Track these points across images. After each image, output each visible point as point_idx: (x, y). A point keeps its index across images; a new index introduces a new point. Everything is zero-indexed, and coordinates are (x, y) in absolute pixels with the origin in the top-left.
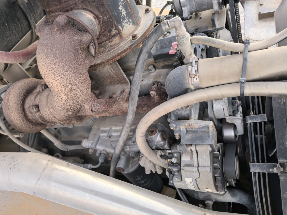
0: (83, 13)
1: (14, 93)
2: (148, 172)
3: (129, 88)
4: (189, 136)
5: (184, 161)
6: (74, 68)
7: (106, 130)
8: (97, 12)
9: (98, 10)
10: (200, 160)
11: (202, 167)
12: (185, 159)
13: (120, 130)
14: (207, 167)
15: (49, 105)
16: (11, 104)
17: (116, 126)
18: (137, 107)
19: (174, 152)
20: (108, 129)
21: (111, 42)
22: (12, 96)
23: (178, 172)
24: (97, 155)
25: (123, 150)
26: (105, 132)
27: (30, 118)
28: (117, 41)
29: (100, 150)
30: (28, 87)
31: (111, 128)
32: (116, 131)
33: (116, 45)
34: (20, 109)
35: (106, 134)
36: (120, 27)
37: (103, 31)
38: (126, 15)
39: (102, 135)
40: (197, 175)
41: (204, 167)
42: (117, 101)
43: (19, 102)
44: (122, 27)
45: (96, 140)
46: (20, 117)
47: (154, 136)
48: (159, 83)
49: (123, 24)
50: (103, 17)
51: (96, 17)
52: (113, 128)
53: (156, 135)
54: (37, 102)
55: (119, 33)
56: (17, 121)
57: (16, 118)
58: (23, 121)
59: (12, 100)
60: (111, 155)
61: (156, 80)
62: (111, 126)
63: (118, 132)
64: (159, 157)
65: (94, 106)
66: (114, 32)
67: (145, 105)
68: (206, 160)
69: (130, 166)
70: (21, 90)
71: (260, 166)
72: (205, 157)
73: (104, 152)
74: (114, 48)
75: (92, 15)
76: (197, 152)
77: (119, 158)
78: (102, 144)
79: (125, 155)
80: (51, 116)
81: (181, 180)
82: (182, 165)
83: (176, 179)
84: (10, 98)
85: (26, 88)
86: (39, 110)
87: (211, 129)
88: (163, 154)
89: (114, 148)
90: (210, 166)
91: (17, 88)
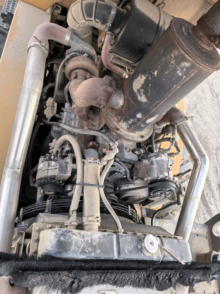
0: (122, 100)
1: (84, 63)
2: (50, 144)
3: (96, 129)
4: (64, 164)
5: (52, 163)
6: (87, 98)
7: (76, 117)
8: (125, 107)
9: (126, 108)
10: (51, 170)
11: (48, 171)
12: (53, 163)
13: (76, 126)
14: (47, 174)
15: (76, 85)
16: (77, 63)
17: (78, 123)
18: (85, 135)
19: (58, 157)
20: (77, 119)
21: (115, 116)
22: (82, 62)
23: (46, 159)
24: (61, 113)
25: (64, 129)
26: (75, 117)
27: (72, 73)
28: (115, 120)
29: (64, 114)
30: (89, 70)
31: (77, 120)
32: (75, 123)
33: (114, 119)
34: (75, 67)
35: (73, 117)
36: (122, 121)
37: (118, 111)
38: (130, 124)
39: (73, 114)
40: (44, 169)
41: (47, 173)
42: (86, 123)
43: (79, 67)
44: (123, 122)
45: (69, 111)
46: (71, 68)
47: (68, 146)
48: (98, 147)
49: (125, 122)
50: (124, 110)
51: (123, 107)
52: (77, 121)
53: (69, 147)
54: (79, 77)
55: (119, 121)
56: (68, 66)
57: (70, 66)
58: (69, 70)
59: (80, 63)
60: (61, 121)
61: (101, 145)
62: (78, 120)
63: (74, 125)
64: (57, 150)
65: (76, 109)
66: (119, 117)
67: (85, 139)
68: (51, 173)
69: (55, 134)
70: (86, 67)
71: (50, 204)
72: (53, 173)
73: (62, 117)
74: (112, 118)
75: (123, 104)
76: (56, 169)
77: (59, 127)
78: (67, 116)
79: (61, 130)
80: (71, 86)
81: (42, 162)
82: (50, 162)
83: (43, 159)
84: (80, 61)
85: (88, 69)
86: (74, 79)
87: (66, 175)
88: (59, 152)
89: (65, 124)
90: (48, 175)
91: (87, 64)
